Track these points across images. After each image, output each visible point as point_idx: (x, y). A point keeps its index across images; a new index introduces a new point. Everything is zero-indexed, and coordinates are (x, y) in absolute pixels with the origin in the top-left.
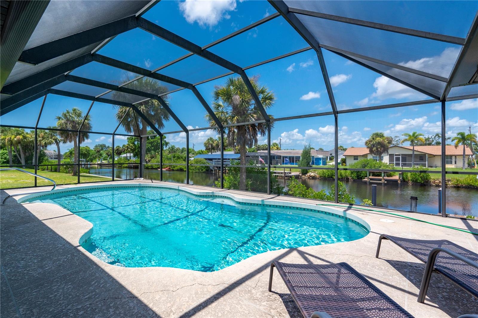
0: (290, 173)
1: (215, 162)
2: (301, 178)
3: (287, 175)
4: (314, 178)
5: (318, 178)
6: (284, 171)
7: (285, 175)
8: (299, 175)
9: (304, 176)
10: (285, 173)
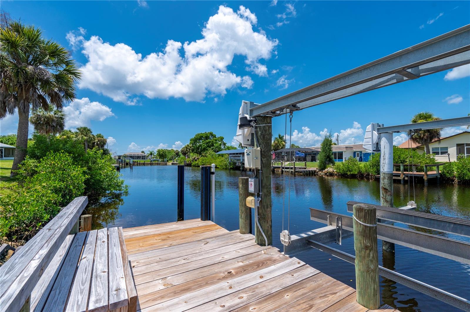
0: (305, 169)
1: (231, 157)
2: (317, 175)
3: (297, 170)
4: (331, 174)
5: (336, 175)
6: (294, 166)
7: (295, 170)
8: (315, 171)
9: (320, 172)
10: (295, 168)
